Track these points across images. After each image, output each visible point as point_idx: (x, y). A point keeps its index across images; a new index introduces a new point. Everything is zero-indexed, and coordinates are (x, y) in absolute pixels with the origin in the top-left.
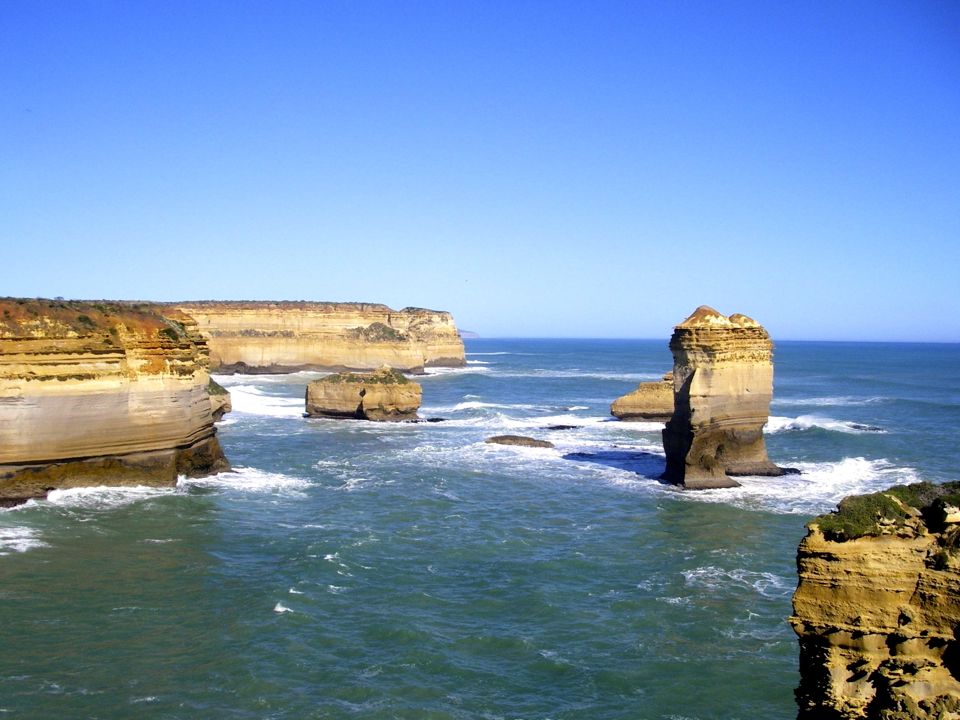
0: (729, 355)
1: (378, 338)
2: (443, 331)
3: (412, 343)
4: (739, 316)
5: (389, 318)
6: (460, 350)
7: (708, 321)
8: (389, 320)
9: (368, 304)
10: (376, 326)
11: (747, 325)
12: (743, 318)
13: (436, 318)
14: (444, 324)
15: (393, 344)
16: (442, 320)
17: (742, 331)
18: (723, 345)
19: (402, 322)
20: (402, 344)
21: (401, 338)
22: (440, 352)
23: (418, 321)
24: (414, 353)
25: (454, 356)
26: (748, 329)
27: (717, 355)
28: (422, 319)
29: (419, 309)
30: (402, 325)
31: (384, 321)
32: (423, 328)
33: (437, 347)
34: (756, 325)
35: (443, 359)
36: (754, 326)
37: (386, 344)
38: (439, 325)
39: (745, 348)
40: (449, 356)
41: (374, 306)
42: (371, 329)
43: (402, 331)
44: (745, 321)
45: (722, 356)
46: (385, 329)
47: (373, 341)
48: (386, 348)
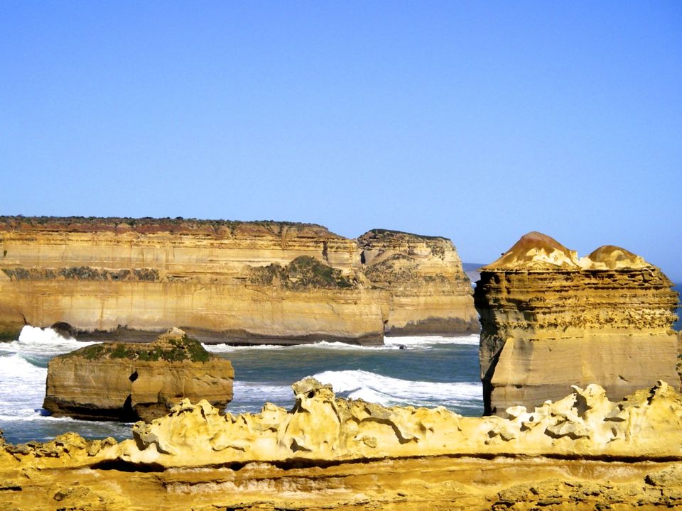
0: (567, 317)
1: (304, 284)
2: (433, 272)
3: (363, 293)
4: (609, 249)
5: (325, 249)
6: (466, 305)
7: (530, 258)
8: (325, 253)
9: (292, 225)
10: (302, 262)
11: (621, 265)
12: (615, 253)
13: (422, 249)
14: (436, 259)
15: (330, 294)
16: (434, 252)
17: (610, 276)
18: (551, 299)
19: (347, 256)
20: (348, 295)
21: (344, 284)
22: (427, 307)
23: (390, 253)
24: (367, 310)
25: (454, 315)
26: (622, 272)
27: (540, 317)
28: (398, 250)
29: (393, 233)
30: (347, 262)
31: (315, 252)
32: (398, 265)
33: (422, 300)
34: (638, 265)
35: (431, 320)
36: (633, 267)
37: (317, 293)
38: (426, 261)
39: (614, 306)
40: (444, 315)
41: (300, 226)
42: (292, 269)
43: (346, 272)
44: (619, 258)
45: (550, 318)
46: (317, 268)
47: (295, 287)
48: (316, 299)
